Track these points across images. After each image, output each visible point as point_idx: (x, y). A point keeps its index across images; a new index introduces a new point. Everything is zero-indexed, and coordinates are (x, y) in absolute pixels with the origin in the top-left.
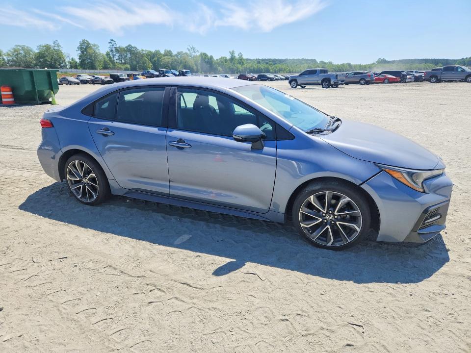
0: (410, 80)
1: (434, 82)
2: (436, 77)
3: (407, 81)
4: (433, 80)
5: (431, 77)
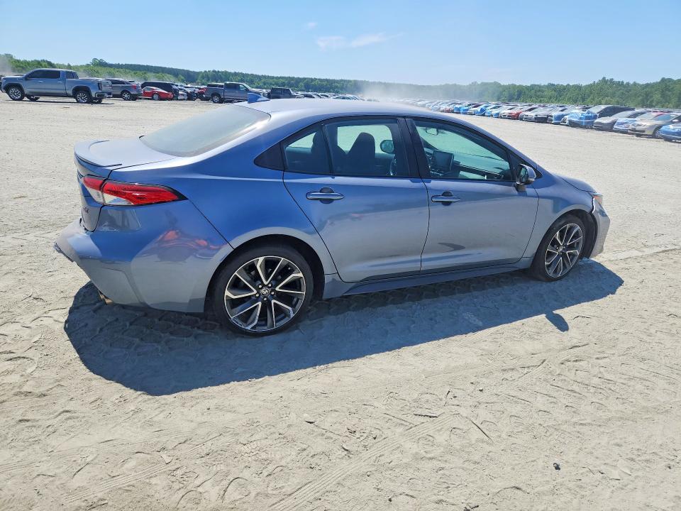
0: (182, 97)
1: (218, 102)
2: (219, 96)
3: (179, 98)
4: (216, 99)
5: (213, 95)
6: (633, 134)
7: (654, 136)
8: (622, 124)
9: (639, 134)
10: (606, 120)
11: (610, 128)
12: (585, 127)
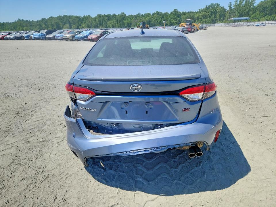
6: (64, 40)
7: (73, 40)
8: (59, 37)
9: (67, 39)
10: (51, 36)
11: (54, 38)
12: (42, 40)
